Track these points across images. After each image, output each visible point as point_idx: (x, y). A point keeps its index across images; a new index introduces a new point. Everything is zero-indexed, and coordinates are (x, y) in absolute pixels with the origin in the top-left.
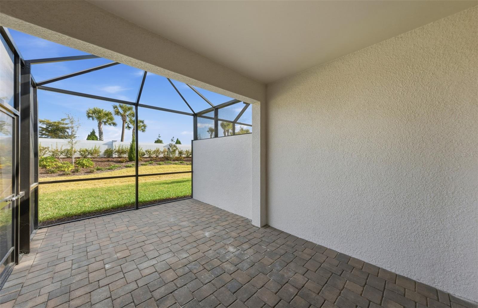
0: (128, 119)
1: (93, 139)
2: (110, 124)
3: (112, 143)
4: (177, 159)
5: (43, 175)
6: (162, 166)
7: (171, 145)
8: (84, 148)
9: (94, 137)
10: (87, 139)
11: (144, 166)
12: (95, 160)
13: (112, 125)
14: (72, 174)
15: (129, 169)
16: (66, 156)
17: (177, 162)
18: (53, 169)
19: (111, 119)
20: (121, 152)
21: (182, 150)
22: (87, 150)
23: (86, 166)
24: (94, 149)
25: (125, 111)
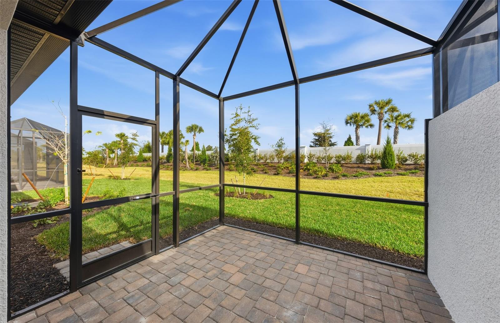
1: (349, 145)
2: (367, 127)
3: (365, 148)
5: (304, 176)
8: (338, 155)
9: (350, 142)
10: (344, 146)
11: (400, 176)
13: (369, 127)
14: (322, 177)
18: (312, 173)
19: (368, 121)
20: (374, 157)
22: (341, 156)
23: (335, 171)
24: (347, 155)
25: (381, 108)
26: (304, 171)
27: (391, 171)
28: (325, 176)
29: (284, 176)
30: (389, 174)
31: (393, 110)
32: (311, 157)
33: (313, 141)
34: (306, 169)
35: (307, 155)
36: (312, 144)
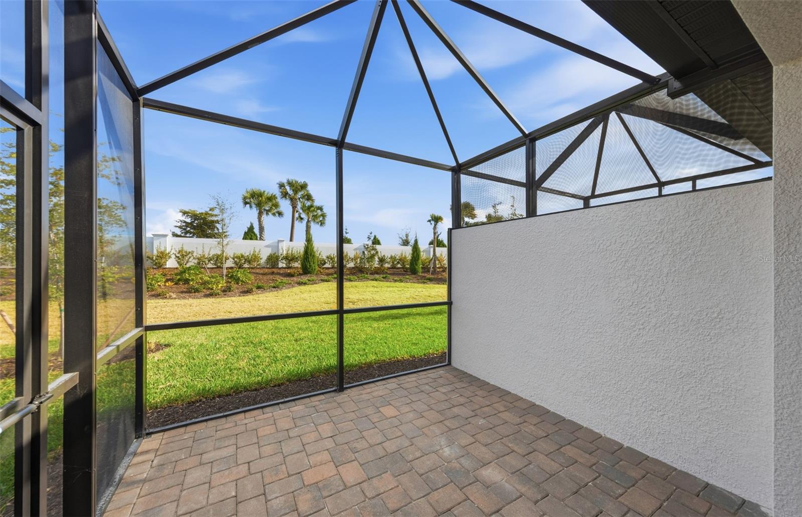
0: (299, 205)
1: (251, 239)
2: (274, 214)
3: (277, 244)
4: (377, 272)
5: (184, 295)
6: (353, 282)
7: (366, 247)
8: (238, 253)
9: (253, 234)
10: (243, 239)
11: (325, 283)
12: (254, 271)
13: (277, 215)
14: (222, 293)
15: (303, 287)
16: (215, 264)
17: (377, 276)
18: (197, 286)
19: (276, 205)
20: (290, 259)
21: (384, 256)
22: (242, 256)
23: (242, 281)
24: (253, 254)
25: (296, 192)
26: (176, 284)
27: (314, 278)
28: (226, 291)
29: (124, 299)
30: (313, 280)
31: (309, 197)
32: (183, 256)
33: (179, 224)
34: (179, 280)
35: (173, 251)
36: (178, 231)
